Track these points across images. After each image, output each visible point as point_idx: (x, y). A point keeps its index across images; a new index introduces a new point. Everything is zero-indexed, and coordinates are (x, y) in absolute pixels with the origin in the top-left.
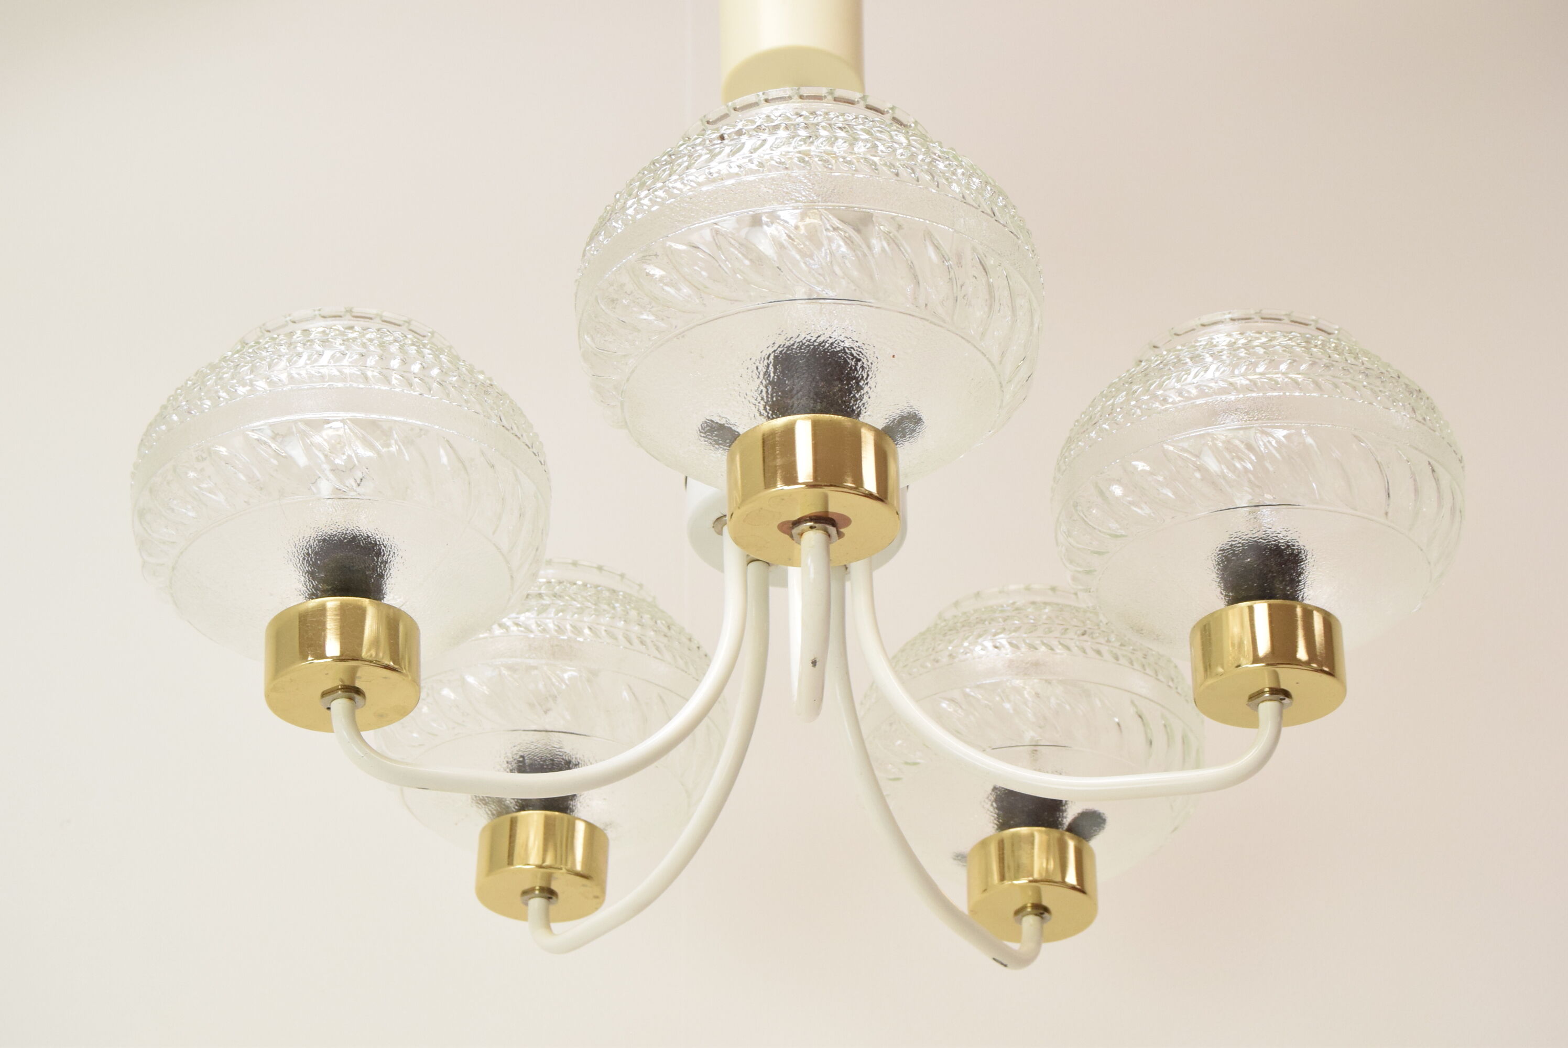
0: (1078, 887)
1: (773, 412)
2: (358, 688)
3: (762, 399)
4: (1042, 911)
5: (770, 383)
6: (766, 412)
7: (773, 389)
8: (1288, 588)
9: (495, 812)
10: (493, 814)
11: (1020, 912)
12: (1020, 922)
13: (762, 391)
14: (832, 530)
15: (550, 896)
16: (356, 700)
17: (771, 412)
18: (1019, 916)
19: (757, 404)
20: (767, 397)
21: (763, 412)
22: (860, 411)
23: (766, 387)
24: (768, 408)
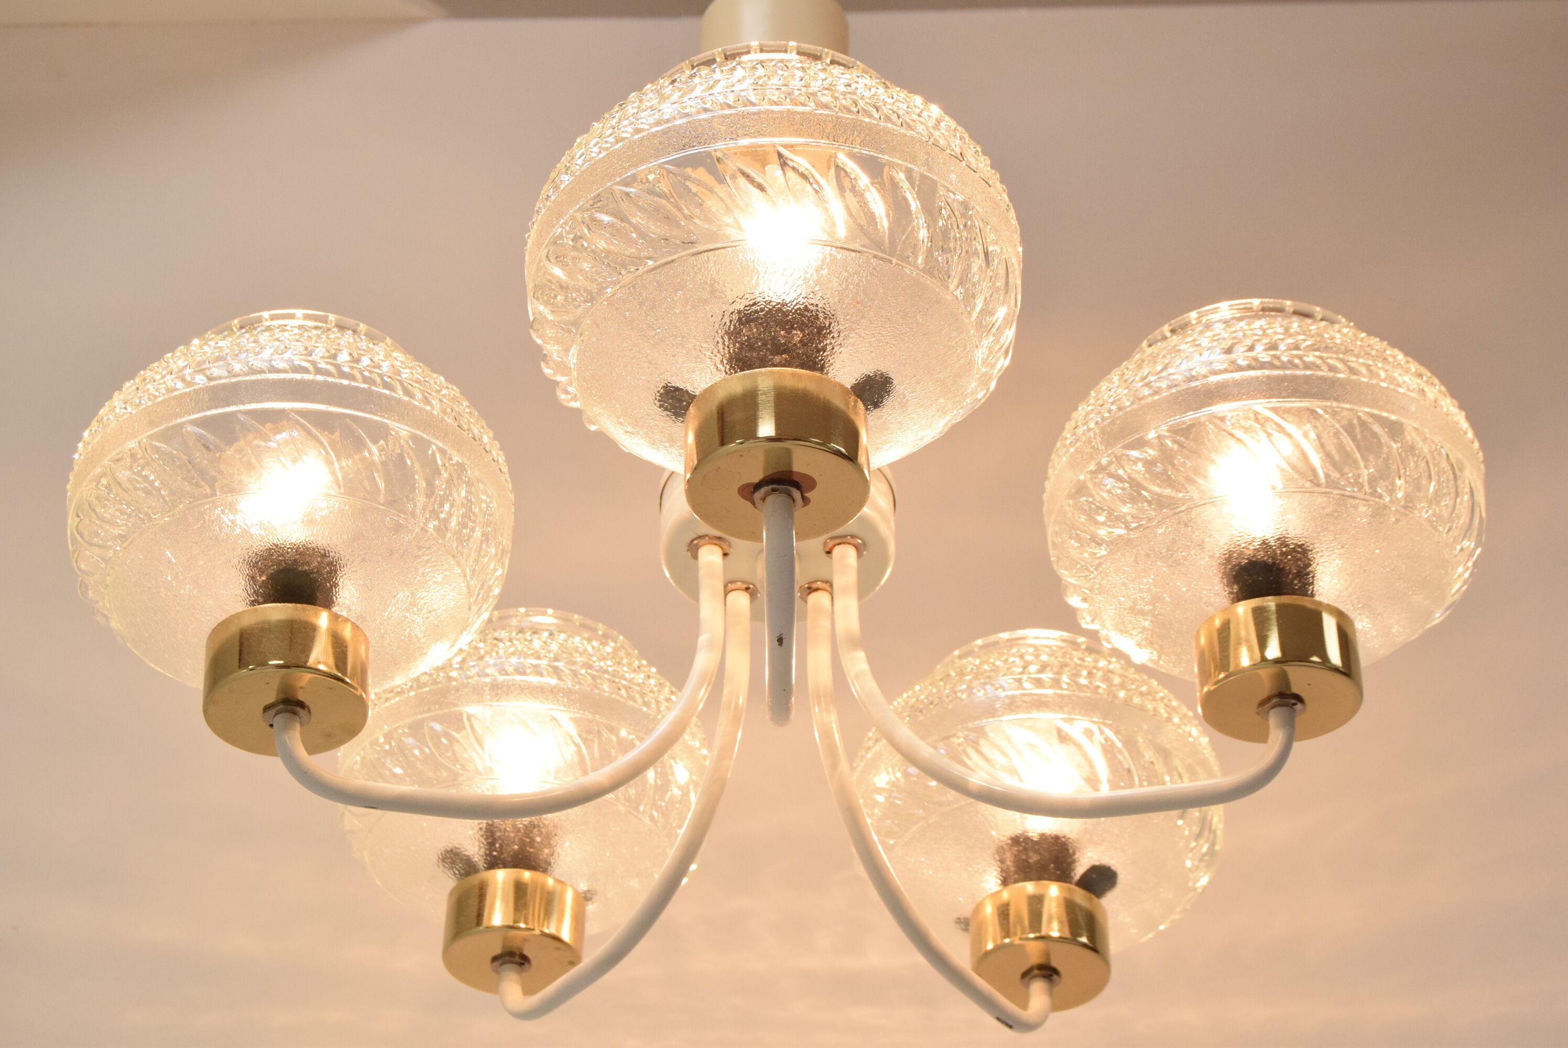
0: (1091, 945)
1: (731, 366)
2: (301, 701)
3: (719, 352)
4: (1049, 973)
5: (727, 333)
6: (723, 366)
7: (730, 339)
8: (1296, 582)
9: (462, 871)
10: (461, 874)
11: (1027, 975)
12: (1027, 986)
13: (718, 342)
14: (797, 494)
15: (522, 962)
16: (301, 715)
17: (728, 367)
18: (1027, 979)
19: (714, 358)
20: (724, 349)
21: (720, 366)
22: (824, 364)
23: (722, 338)
24: (725, 362)
